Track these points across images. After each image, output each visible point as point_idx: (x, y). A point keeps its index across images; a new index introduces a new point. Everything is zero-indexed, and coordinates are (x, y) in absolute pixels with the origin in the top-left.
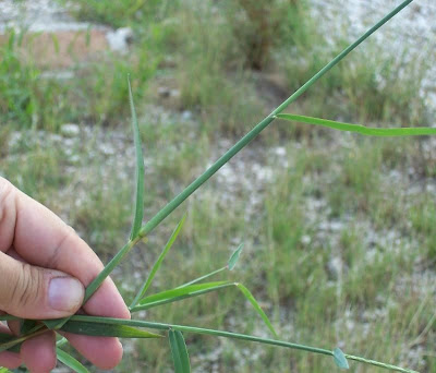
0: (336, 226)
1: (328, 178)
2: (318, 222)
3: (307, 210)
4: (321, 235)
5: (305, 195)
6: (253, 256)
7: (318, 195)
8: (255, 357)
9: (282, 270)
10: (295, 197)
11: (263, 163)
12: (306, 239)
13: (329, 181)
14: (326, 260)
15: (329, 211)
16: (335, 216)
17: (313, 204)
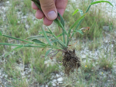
0: (25, 17)
1: (21, 6)
2: (21, 17)
3: (17, 15)
4: (22, 20)
5: (16, 11)
6: (7, 29)
7: (19, 11)
8: (13, 53)
9: (15, 31)
10: (14, 12)
11: (4, 6)
12: (19, 22)
13: (21, 7)
14: (25, 26)
15: (23, 14)
16: (24, 15)
17: (19, 13)
